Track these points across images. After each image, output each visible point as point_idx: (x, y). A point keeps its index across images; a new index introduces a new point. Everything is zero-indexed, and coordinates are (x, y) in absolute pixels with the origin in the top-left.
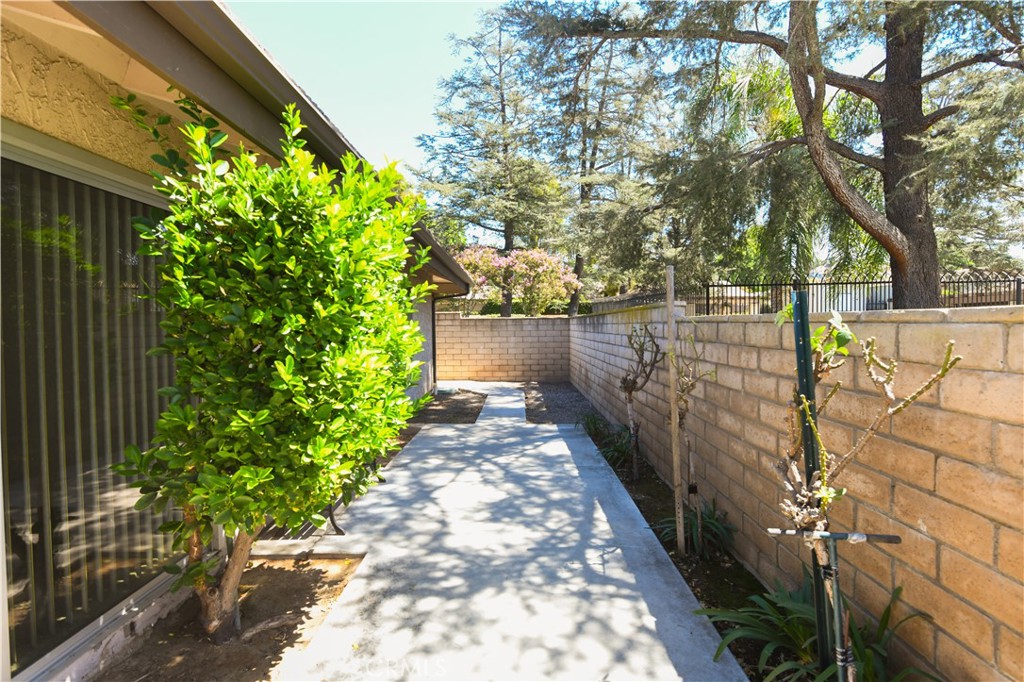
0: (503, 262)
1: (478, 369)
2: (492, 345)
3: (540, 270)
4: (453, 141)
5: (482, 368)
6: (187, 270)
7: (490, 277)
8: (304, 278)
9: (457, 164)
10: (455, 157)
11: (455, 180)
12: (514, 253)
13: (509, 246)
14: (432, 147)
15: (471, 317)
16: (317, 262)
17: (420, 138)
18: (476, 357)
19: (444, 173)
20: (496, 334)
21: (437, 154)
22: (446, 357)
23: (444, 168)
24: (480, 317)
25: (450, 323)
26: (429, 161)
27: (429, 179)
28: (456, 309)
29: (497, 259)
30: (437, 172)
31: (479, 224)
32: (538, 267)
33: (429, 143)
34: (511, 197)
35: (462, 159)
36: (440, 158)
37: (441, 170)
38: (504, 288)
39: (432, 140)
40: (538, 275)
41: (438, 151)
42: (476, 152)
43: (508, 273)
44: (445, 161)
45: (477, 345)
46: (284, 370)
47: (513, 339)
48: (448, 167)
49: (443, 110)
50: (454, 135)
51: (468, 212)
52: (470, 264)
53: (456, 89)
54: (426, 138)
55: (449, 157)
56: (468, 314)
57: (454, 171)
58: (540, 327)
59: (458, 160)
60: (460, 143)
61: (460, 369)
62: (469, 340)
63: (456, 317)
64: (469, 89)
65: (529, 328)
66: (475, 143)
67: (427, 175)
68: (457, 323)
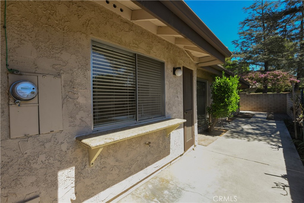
0: (263, 76)
1: (252, 108)
2: (257, 102)
3: (279, 77)
4: (244, 40)
5: (254, 108)
6: (216, 90)
7: (258, 81)
8: (227, 91)
9: (246, 46)
10: (245, 44)
11: (245, 52)
12: (268, 73)
13: (266, 70)
14: (237, 43)
15: (251, 94)
16: (229, 89)
17: (233, 42)
18: (252, 105)
19: (241, 50)
20: (259, 98)
21: (239, 45)
22: (242, 105)
23: (241, 48)
24: (255, 94)
25: (243, 95)
26: (236, 47)
27: (236, 54)
28: (246, 91)
29: (261, 75)
30: (239, 51)
31: (254, 64)
32: (278, 76)
33: (236, 42)
34: (267, 54)
35: (248, 44)
36: (240, 45)
37: (240, 49)
38: (264, 84)
39: (237, 41)
40: (278, 79)
41: (239, 44)
42: (253, 41)
43: (265, 79)
44: (242, 46)
45: (252, 102)
46: (226, 100)
47: (264, 100)
48: (243, 48)
49: (241, 31)
50: (245, 38)
51: (250, 61)
52: (251, 77)
53: (245, 23)
54: (235, 41)
55: (243, 45)
56: (250, 93)
57: (245, 49)
58: (275, 96)
59: (246, 45)
60: (247, 40)
61: (247, 108)
62: (250, 100)
63: (246, 94)
64: (250, 22)
65: (271, 97)
66: (252, 39)
67: (235, 53)
68: (246, 95)
